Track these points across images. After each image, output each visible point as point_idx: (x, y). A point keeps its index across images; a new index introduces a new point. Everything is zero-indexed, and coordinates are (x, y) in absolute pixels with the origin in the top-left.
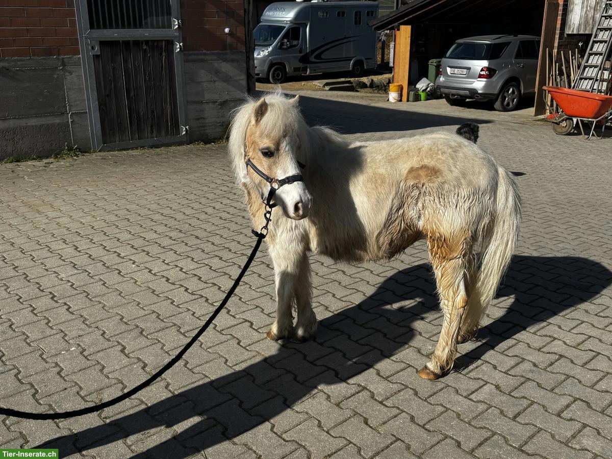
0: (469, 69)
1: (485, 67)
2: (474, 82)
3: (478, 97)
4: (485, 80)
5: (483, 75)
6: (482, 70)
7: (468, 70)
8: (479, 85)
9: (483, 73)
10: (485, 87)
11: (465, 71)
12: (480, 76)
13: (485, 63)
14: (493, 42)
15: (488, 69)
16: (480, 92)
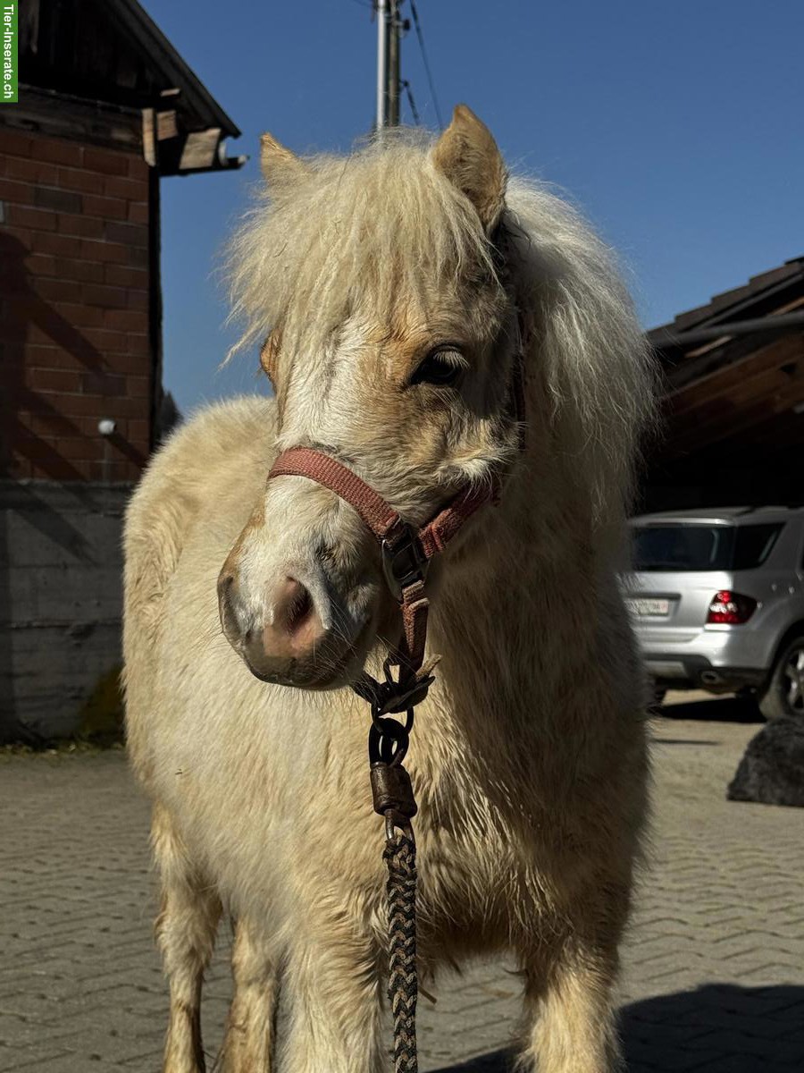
0: (675, 598)
1: (723, 592)
2: (695, 635)
3: (712, 678)
4: (726, 627)
5: (720, 614)
6: (716, 600)
7: (673, 603)
8: (712, 643)
9: (719, 608)
10: (731, 649)
11: (663, 606)
12: (713, 618)
13: (721, 581)
14: (736, 522)
15: (731, 596)
16: (717, 663)
